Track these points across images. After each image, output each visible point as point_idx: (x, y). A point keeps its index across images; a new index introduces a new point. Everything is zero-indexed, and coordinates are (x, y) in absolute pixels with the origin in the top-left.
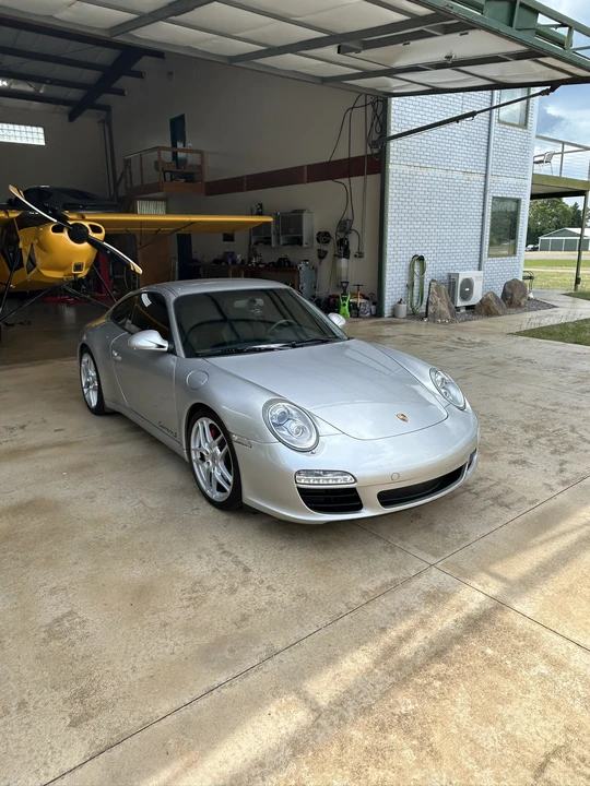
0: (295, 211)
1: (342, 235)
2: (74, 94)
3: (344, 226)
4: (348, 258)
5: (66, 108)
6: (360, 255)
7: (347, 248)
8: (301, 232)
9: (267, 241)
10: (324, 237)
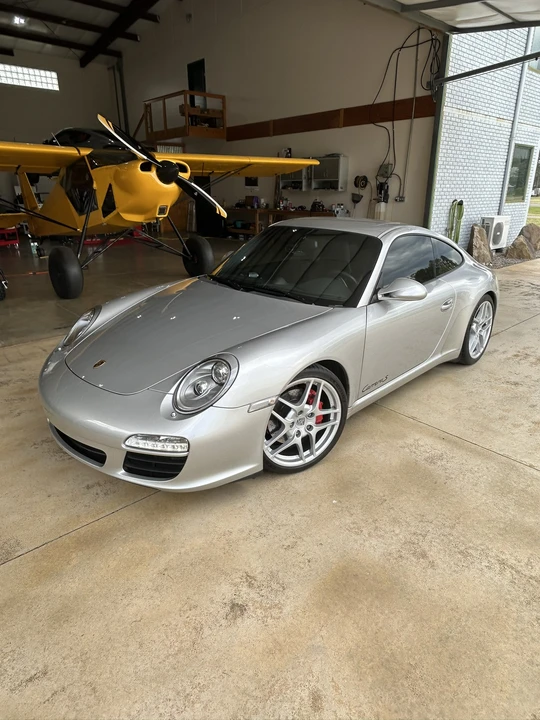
0: (332, 155)
1: (383, 180)
2: (88, 37)
3: (385, 171)
4: (386, 202)
5: (79, 53)
6: (400, 199)
7: (386, 191)
8: (337, 176)
9: (297, 185)
10: (361, 182)
